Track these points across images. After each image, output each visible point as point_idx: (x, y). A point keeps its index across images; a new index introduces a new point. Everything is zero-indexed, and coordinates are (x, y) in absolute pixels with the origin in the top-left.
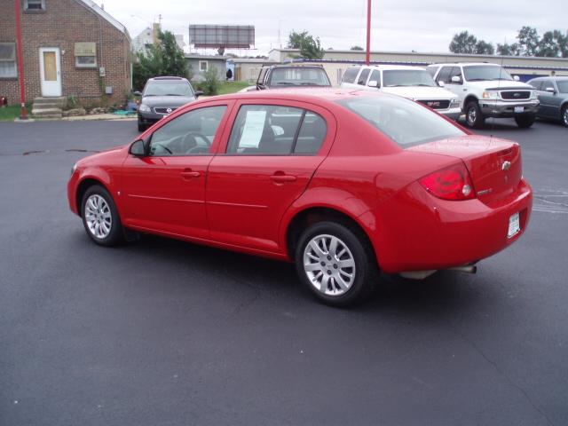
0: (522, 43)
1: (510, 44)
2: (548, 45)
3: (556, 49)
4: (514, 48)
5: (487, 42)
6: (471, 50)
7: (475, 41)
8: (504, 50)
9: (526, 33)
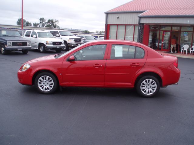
0: (41, 23)
1: (37, 23)
2: (49, 24)
3: (51, 25)
4: (38, 24)
5: (29, 22)
6: (24, 24)
7: (25, 21)
8: (35, 25)
9: (42, 20)
